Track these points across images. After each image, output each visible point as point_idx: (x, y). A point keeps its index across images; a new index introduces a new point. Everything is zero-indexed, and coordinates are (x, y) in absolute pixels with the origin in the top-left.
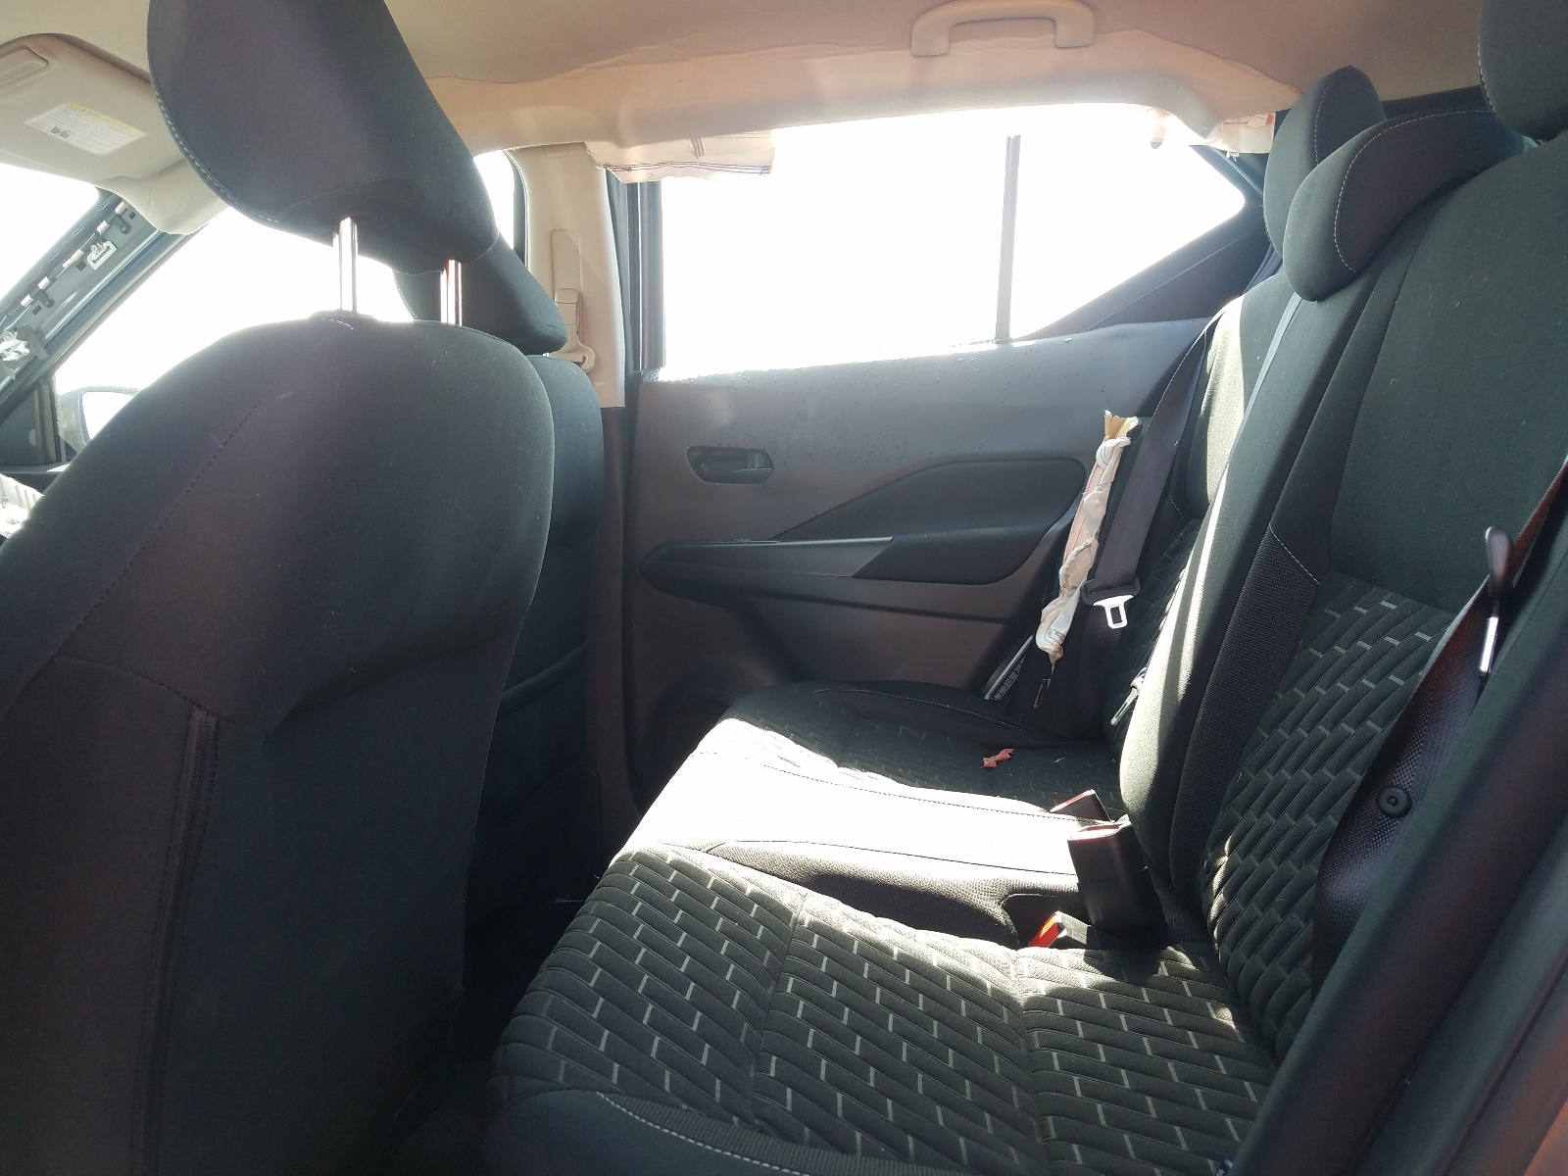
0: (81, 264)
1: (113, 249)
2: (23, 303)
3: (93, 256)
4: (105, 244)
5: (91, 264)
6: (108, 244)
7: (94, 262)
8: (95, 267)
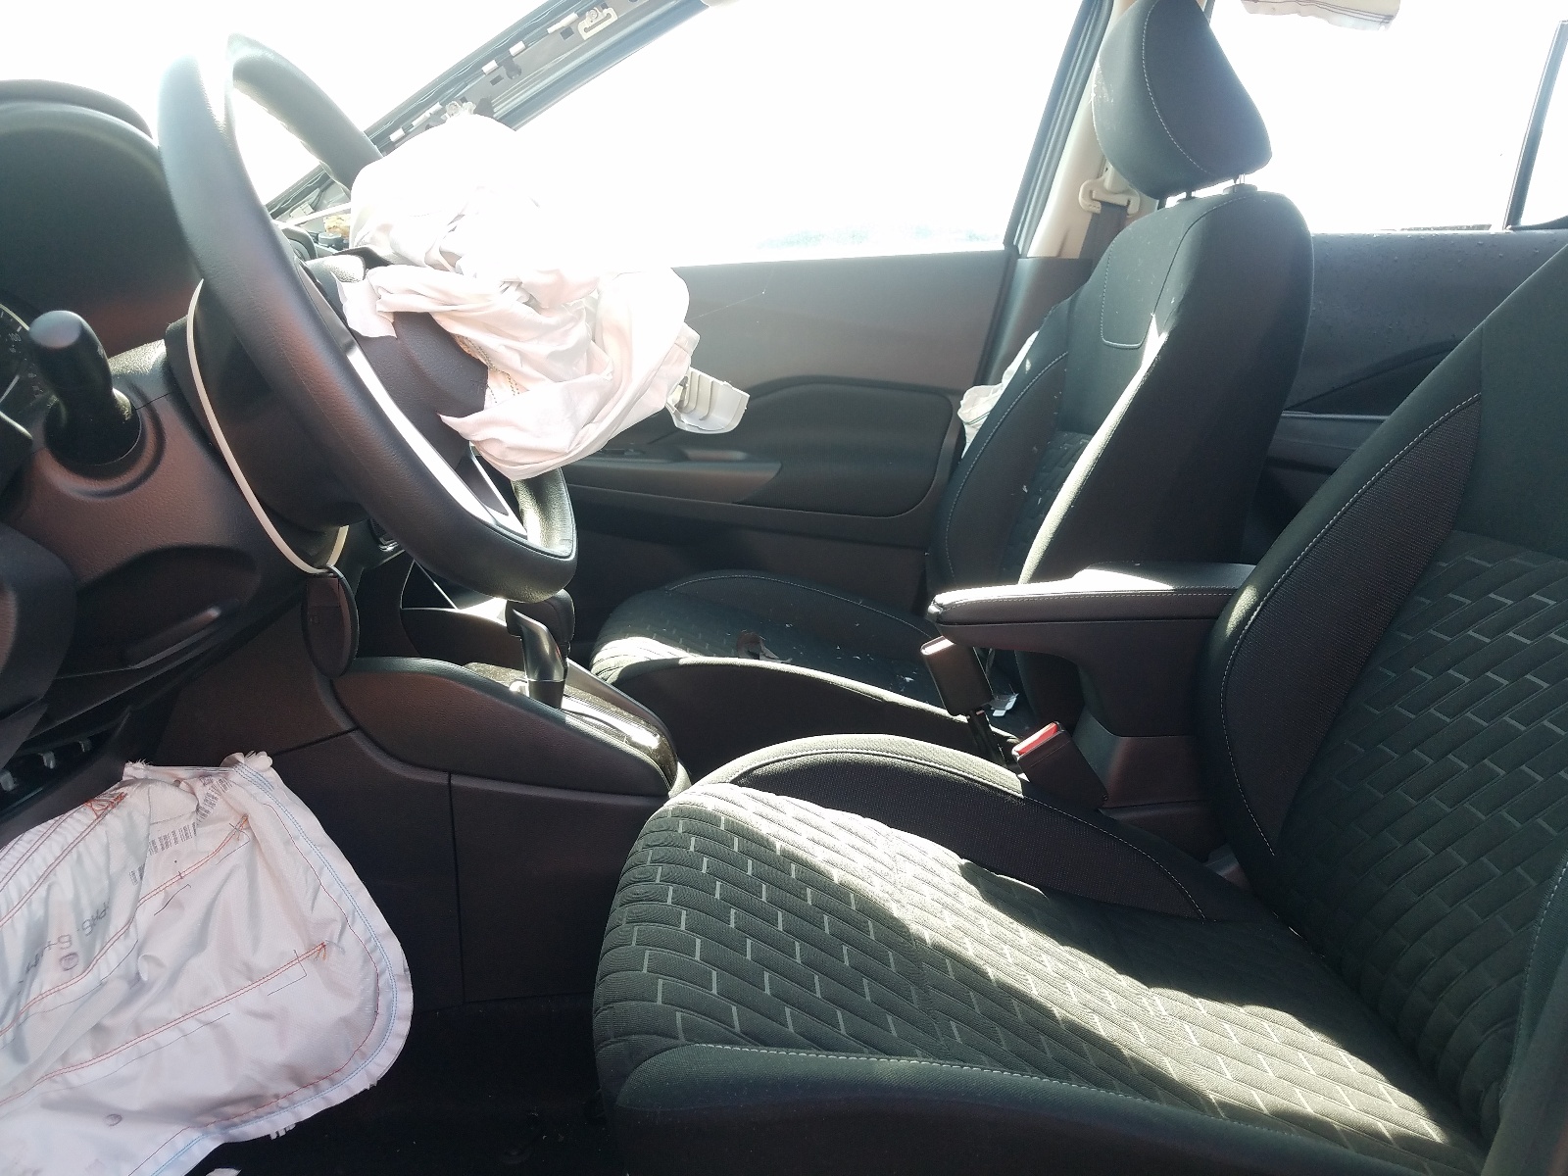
0: (567, 32)
1: (614, 18)
2: (487, 68)
3: (586, 23)
4: (605, 11)
5: (582, 32)
6: (610, 10)
7: (586, 30)
8: (586, 36)
